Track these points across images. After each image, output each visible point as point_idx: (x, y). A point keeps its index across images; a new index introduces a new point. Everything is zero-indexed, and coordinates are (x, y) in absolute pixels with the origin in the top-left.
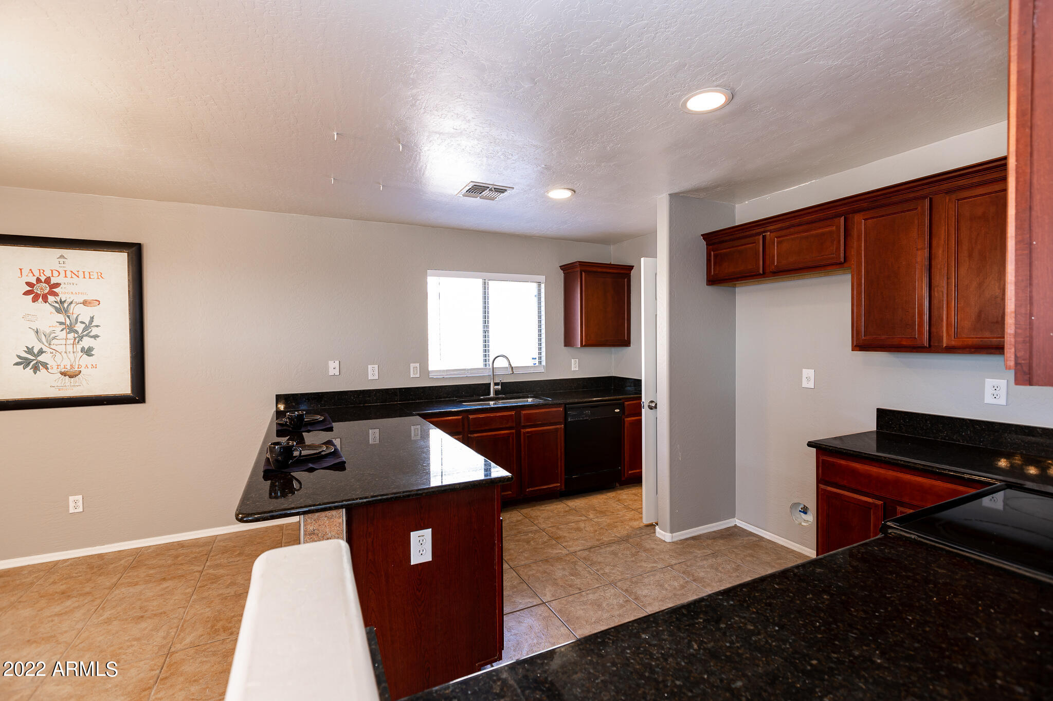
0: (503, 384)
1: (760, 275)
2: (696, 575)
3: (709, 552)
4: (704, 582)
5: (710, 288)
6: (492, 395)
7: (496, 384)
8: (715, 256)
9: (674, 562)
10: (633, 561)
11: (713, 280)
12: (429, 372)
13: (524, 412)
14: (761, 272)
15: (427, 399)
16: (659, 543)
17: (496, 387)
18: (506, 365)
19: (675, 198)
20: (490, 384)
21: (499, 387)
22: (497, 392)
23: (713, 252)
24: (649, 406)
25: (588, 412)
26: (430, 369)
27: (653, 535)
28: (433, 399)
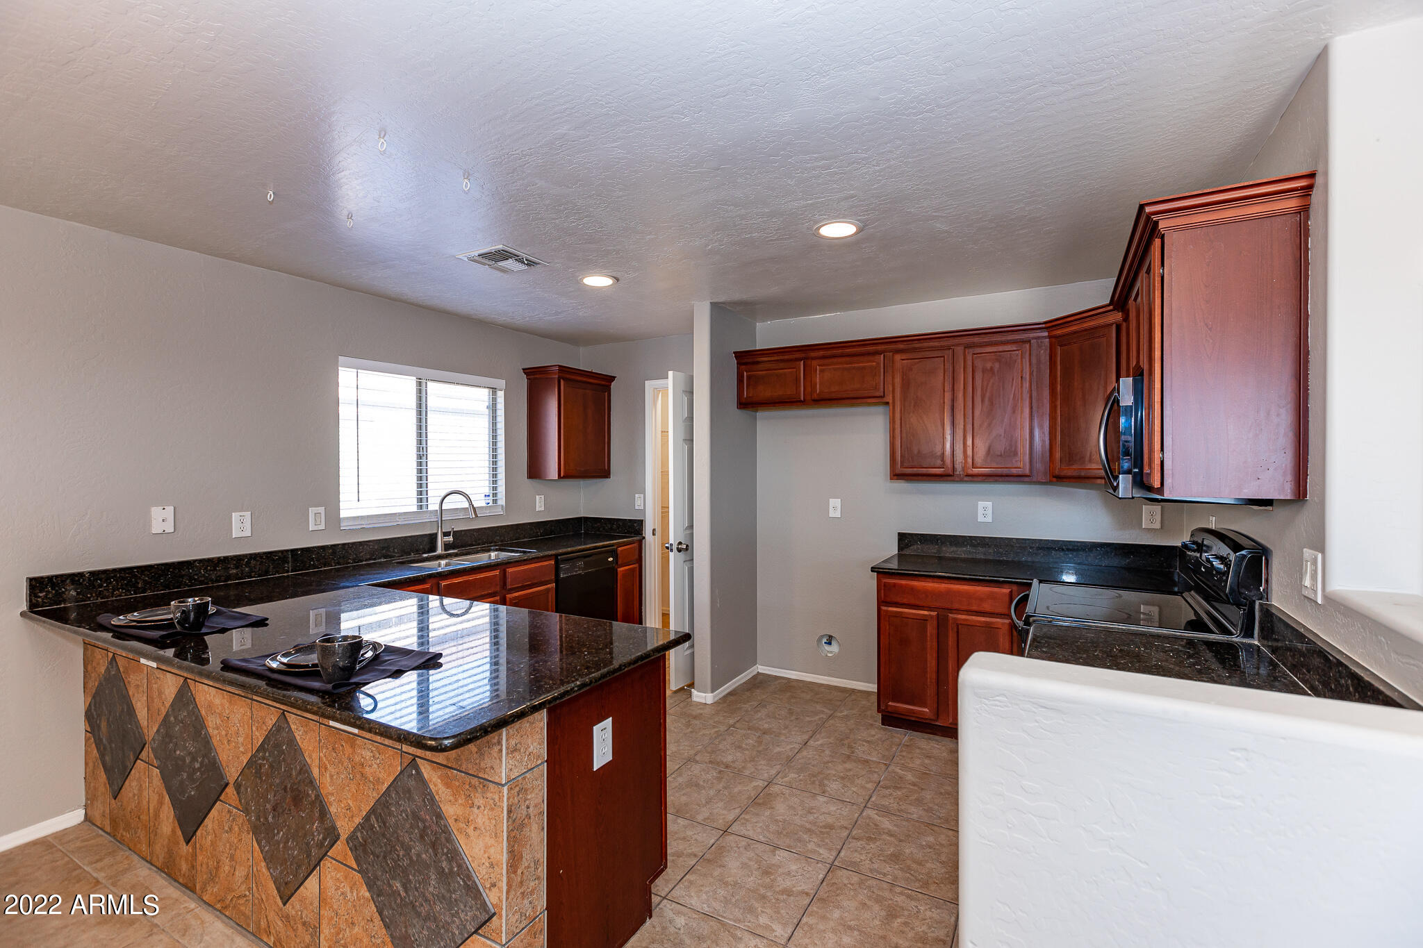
0: (456, 534)
1: (801, 401)
2: (762, 728)
3: (755, 703)
4: (774, 732)
5: (739, 412)
6: (440, 551)
7: (446, 534)
8: (749, 377)
9: (731, 722)
10: (691, 732)
11: (744, 404)
12: (338, 520)
13: (510, 570)
14: (802, 399)
15: (339, 564)
16: (702, 707)
17: (446, 539)
18: (466, 505)
19: (715, 306)
20: (436, 535)
21: (451, 539)
22: (447, 546)
23: (746, 372)
24: (678, 548)
25: (581, 563)
26: (343, 514)
27: (689, 700)
28: (349, 563)
